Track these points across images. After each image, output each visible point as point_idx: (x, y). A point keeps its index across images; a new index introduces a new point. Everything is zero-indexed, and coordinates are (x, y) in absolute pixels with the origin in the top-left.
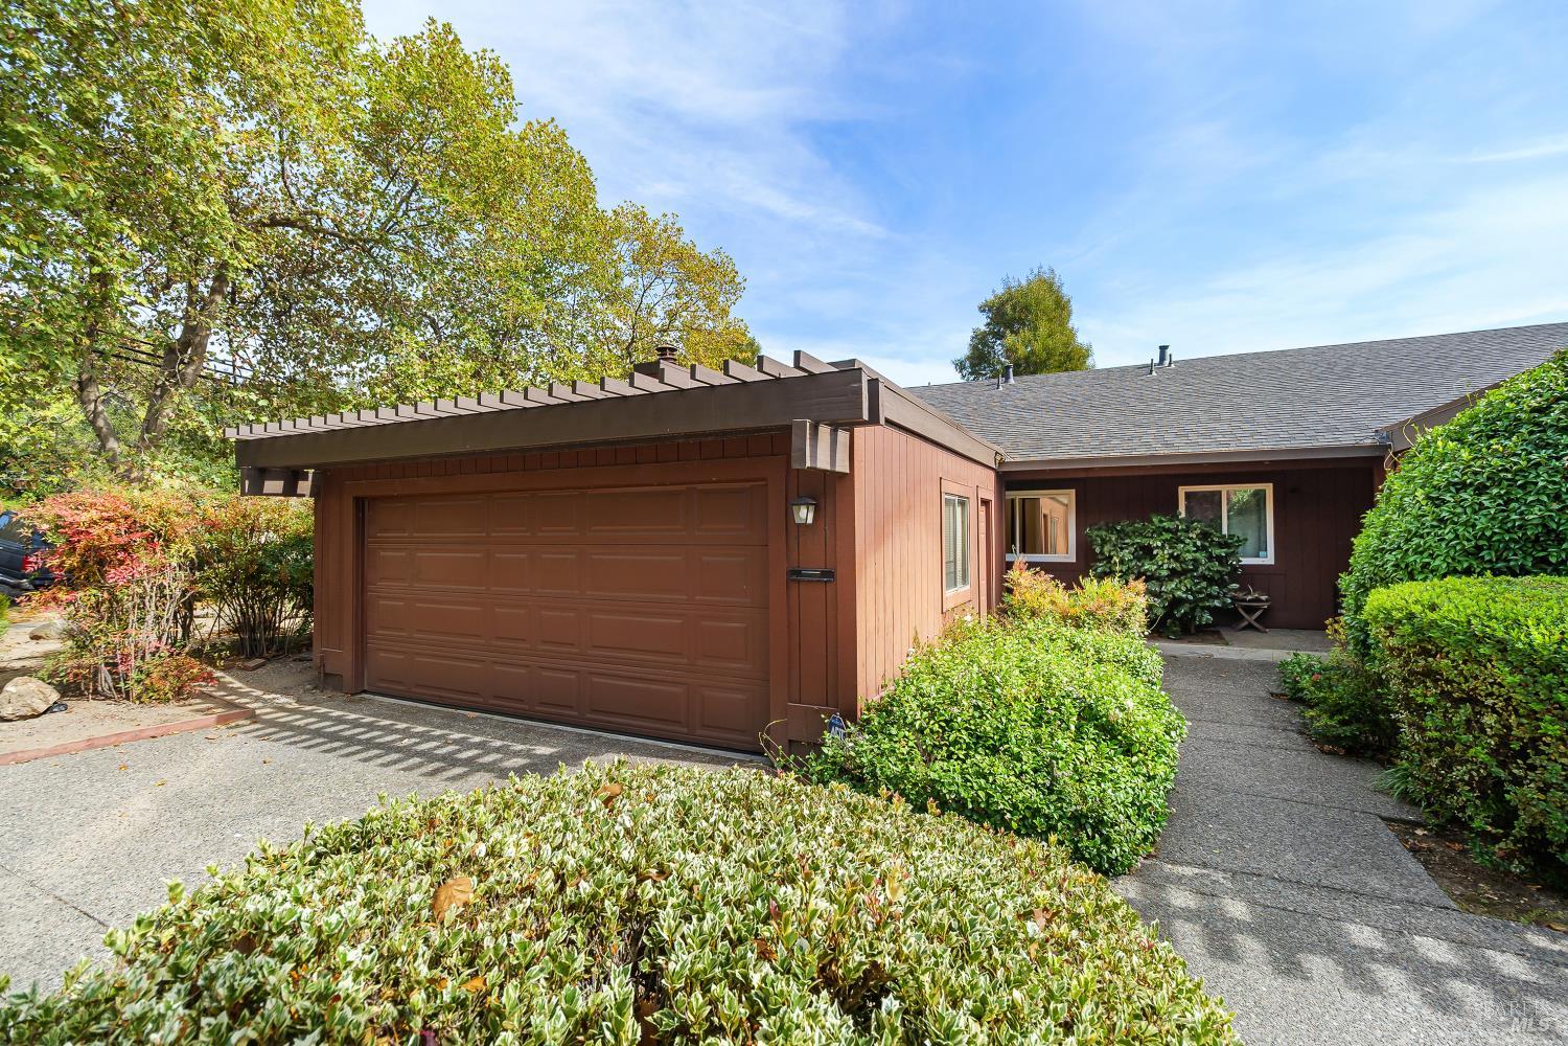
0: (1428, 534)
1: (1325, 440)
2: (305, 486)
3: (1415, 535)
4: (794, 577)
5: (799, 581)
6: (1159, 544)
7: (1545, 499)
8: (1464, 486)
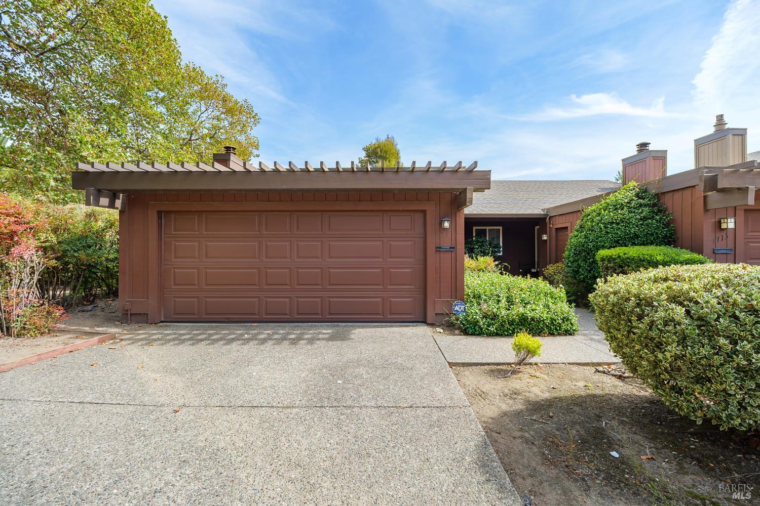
0: (604, 237)
1: (529, 212)
2: (118, 203)
3: (599, 237)
4: (438, 250)
5: (440, 251)
6: (477, 247)
7: (634, 226)
8: (613, 223)
